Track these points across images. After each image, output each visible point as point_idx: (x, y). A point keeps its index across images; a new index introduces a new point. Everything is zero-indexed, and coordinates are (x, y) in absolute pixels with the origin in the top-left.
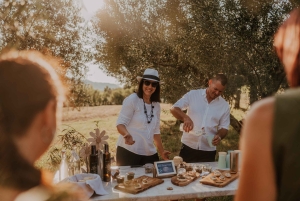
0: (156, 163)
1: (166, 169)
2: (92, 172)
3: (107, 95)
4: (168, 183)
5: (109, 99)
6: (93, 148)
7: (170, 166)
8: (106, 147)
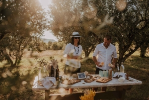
0: (78, 74)
1: (82, 76)
2: (51, 76)
3: (50, 45)
4: (83, 82)
5: (51, 47)
6: (52, 67)
7: (83, 75)
8: (57, 67)
